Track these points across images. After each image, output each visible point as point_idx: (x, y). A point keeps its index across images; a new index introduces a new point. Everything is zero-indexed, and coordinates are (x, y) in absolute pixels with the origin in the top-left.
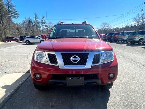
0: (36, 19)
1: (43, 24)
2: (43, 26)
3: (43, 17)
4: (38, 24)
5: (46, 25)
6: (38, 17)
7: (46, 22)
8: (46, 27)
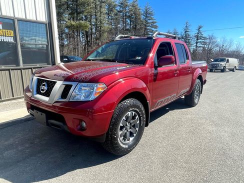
0: (186, 32)
1: (197, 39)
2: (197, 43)
3: (200, 27)
4: (189, 40)
5: (204, 40)
6: (190, 28)
7: (203, 36)
8: (201, 45)
